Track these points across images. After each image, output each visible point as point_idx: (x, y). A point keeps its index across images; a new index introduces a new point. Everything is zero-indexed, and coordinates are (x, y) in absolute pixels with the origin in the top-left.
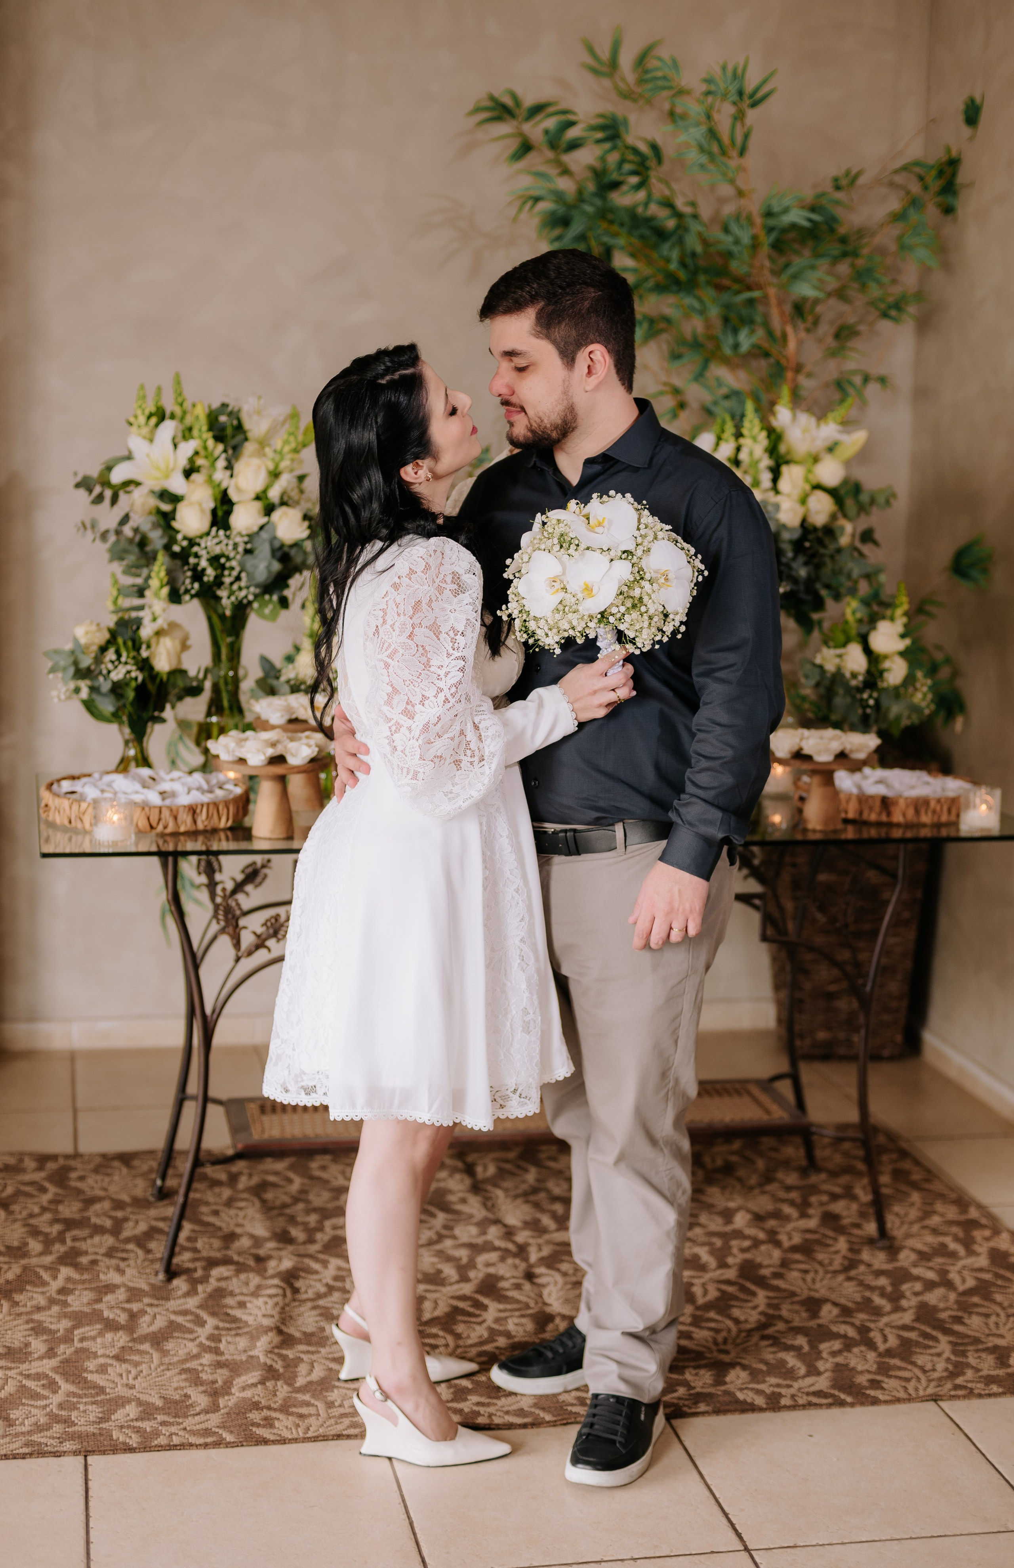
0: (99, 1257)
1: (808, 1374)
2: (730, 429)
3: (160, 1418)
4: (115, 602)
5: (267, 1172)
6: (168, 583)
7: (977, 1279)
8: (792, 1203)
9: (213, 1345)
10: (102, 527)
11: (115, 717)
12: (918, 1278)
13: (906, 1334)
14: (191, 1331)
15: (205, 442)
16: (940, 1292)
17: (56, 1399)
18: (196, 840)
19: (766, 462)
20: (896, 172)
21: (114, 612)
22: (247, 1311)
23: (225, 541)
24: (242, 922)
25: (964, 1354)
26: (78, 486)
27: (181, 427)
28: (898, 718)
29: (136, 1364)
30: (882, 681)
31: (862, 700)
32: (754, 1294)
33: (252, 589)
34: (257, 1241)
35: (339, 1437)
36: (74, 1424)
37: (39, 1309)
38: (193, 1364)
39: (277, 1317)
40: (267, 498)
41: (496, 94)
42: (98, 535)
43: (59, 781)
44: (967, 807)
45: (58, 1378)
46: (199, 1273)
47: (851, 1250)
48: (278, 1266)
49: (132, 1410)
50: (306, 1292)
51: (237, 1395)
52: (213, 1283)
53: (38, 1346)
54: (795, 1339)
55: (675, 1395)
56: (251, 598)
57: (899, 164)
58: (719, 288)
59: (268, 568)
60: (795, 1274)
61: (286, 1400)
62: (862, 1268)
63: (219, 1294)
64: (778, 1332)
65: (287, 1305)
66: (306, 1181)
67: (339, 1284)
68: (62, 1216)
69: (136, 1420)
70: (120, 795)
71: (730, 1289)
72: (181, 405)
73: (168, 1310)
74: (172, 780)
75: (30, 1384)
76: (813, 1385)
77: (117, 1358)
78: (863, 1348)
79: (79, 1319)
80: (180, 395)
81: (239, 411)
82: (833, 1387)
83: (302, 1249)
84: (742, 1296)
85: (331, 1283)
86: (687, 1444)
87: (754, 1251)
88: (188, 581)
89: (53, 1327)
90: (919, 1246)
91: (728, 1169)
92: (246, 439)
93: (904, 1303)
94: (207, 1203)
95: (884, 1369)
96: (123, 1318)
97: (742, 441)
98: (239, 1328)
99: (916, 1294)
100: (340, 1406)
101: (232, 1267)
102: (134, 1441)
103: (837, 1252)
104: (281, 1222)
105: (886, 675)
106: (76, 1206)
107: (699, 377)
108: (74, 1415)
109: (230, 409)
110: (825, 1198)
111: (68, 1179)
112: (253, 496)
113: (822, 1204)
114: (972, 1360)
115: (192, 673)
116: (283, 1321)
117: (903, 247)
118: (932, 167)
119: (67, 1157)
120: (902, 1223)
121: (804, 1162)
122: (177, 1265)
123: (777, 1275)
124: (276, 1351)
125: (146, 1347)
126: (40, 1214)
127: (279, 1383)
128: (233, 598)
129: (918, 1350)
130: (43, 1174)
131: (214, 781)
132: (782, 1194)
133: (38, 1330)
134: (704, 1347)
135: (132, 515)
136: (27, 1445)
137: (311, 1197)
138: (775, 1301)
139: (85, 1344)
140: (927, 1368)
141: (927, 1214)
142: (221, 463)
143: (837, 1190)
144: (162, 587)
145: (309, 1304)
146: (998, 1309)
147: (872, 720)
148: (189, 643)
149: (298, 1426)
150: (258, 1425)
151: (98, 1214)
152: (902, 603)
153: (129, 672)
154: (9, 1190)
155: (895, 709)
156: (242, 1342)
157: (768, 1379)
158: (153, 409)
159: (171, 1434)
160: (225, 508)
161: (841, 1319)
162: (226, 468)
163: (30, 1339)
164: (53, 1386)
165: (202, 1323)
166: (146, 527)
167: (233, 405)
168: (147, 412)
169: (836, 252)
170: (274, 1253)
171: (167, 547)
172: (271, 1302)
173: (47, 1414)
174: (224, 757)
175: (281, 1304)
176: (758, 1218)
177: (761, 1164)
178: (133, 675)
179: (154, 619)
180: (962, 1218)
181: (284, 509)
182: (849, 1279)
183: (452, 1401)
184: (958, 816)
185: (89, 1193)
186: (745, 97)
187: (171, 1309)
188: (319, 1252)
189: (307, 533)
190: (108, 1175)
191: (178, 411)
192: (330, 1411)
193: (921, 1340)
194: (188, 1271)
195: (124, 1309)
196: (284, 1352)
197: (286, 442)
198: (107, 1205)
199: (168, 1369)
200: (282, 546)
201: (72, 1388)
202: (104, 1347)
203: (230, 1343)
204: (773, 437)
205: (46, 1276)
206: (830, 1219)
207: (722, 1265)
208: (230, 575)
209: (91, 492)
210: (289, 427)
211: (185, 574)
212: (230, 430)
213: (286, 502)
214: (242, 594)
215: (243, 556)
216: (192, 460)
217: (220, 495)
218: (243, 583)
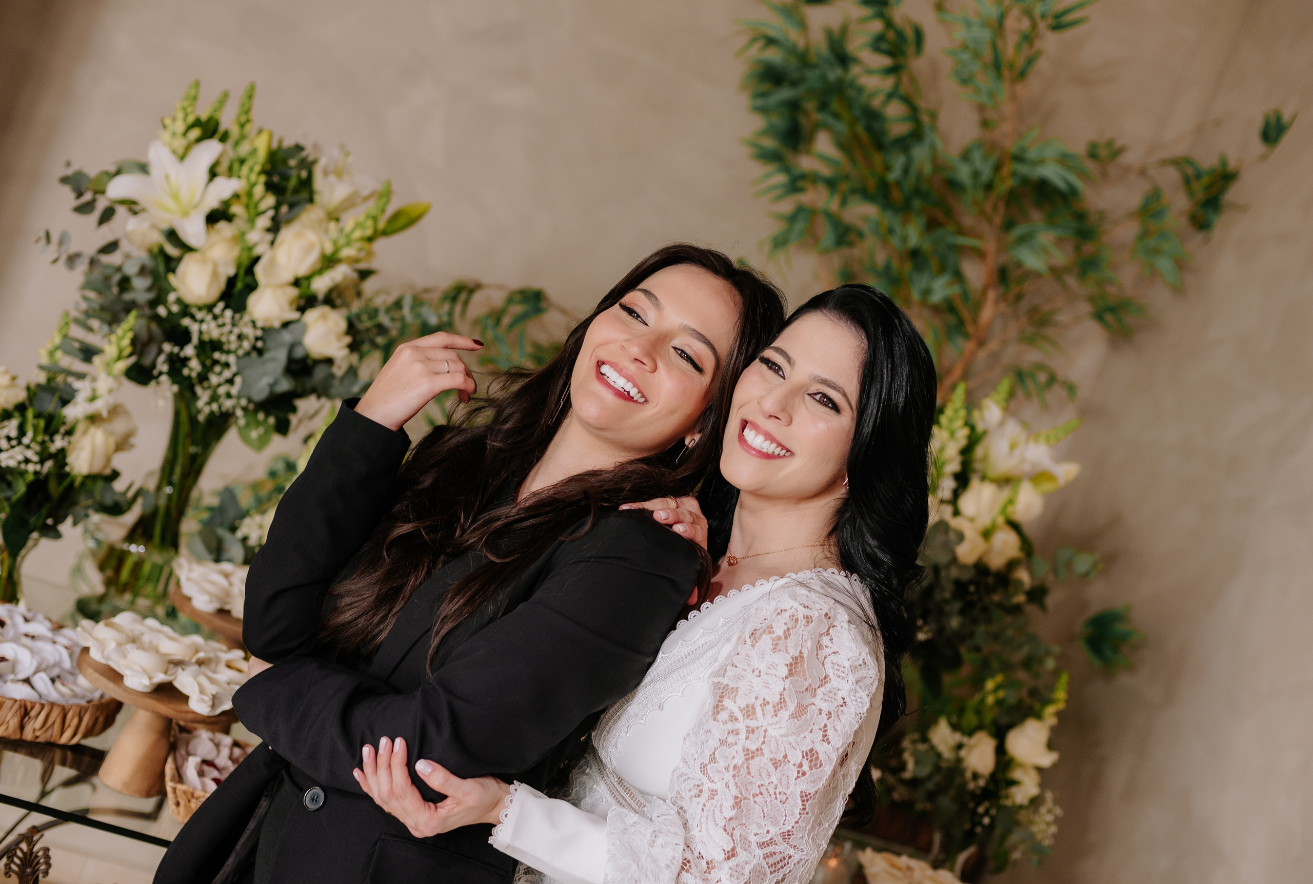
4: (51, 354)
6: (130, 355)
10: (73, 248)
15: (253, 185)
19: (954, 466)
21: (42, 368)
23: (228, 328)
26: (65, 180)
27: (231, 154)
30: (1007, 797)
31: (974, 812)
33: (244, 402)
40: (309, 286)
42: (64, 257)
56: (239, 413)
57: (1169, 155)
59: (272, 386)
72: (242, 127)
80: (247, 112)
81: (314, 162)
92: (311, 201)
105: (1014, 790)
109: (304, 155)
112: (290, 278)
115: (119, 486)
118: (1204, 173)
128: (213, 403)
135: (125, 246)
142: (264, 222)
144: (119, 358)
148: (133, 440)
152: (1058, 701)
153: (27, 461)
158: (204, 117)
160: (249, 280)
162: (268, 230)
166: (131, 269)
167: (309, 153)
168: (191, 119)
171: (154, 304)
174: (94, 654)
178: (31, 468)
179: (93, 398)
181: (326, 309)
191: (235, 131)
197: (358, 225)
200: (306, 357)
204: (973, 437)
208: (220, 374)
209: (80, 195)
210: (371, 207)
211: (160, 351)
212: (293, 183)
213: (331, 300)
214: (228, 404)
215: (248, 354)
216: (226, 204)
217: (245, 262)
218: (234, 390)
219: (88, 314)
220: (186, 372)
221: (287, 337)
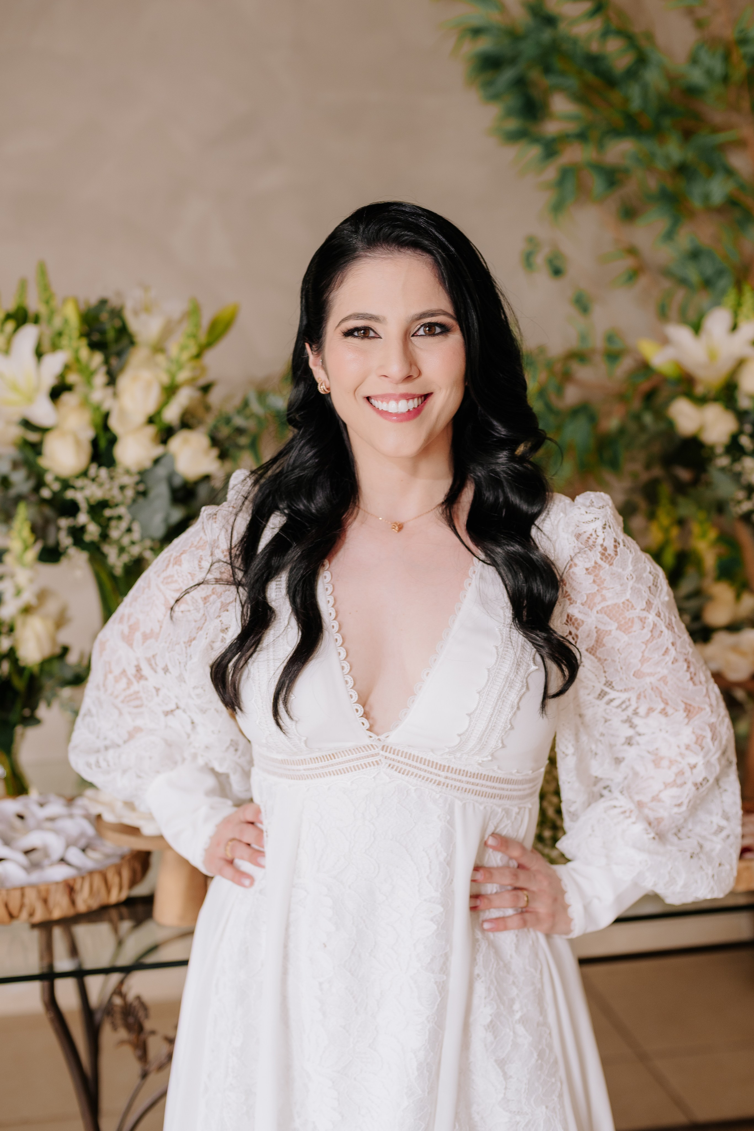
6: (35, 542)
15: (77, 351)
23: (108, 484)
24: (148, 1025)
27: (48, 331)
33: (148, 543)
40: (160, 420)
59: (166, 520)
72: (47, 303)
74: (45, 822)
80: (47, 289)
81: (122, 309)
88: (62, 538)
92: (133, 344)
109: (110, 306)
112: (144, 419)
115: (73, 659)
128: (122, 555)
142: (100, 379)
144: (26, 549)
158: (12, 309)
160: (108, 435)
162: (108, 384)
167: (114, 302)
171: (36, 490)
179: (18, 592)
181: (183, 434)
191: (43, 310)
197: (183, 348)
200: (185, 483)
208: (117, 527)
210: (187, 327)
211: (58, 529)
212: (111, 335)
213: (187, 423)
214: (135, 551)
215: (134, 501)
216: (62, 377)
217: (99, 420)
218: (136, 537)
220: (88, 538)
221: (161, 471)
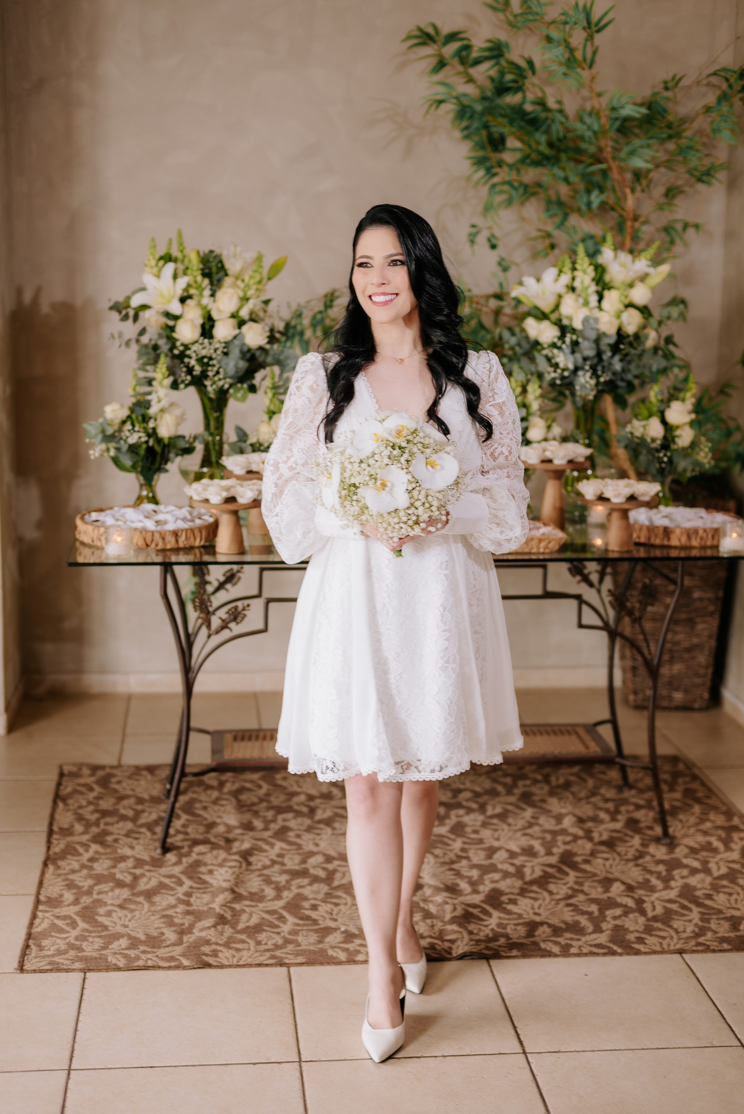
0: (120, 837)
1: (594, 932)
2: (568, 265)
3: (142, 948)
4: (134, 390)
5: (245, 781)
6: (169, 375)
7: (729, 868)
8: (607, 811)
9: (186, 898)
10: (126, 337)
11: (134, 468)
12: (686, 866)
13: (669, 906)
14: (173, 889)
15: (195, 277)
16: (700, 876)
17: (75, 933)
18: (178, 554)
19: (593, 288)
20: (709, 75)
21: (132, 396)
22: (213, 876)
23: (208, 347)
25: (708, 921)
26: (111, 308)
27: (181, 267)
28: (685, 470)
29: (132, 911)
30: (675, 444)
31: (659, 457)
32: (567, 874)
33: (228, 380)
34: (230, 829)
35: (259, 965)
36: (83, 950)
37: (73, 871)
38: (170, 912)
39: (233, 881)
40: (239, 316)
41: (422, 26)
42: (124, 343)
43: (89, 512)
44: (725, 535)
45: (78, 919)
46: (185, 850)
47: (643, 845)
48: (240, 846)
49: (124, 942)
50: (256, 865)
51: (197, 934)
52: (194, 856)
53: (69, 896)
54: (589, 907)
55: (498, 943)
56: (228, 386)
57: (711, 70)
58: (578, 162)
59: (236, 366)
60: (600, 861)
61: (230, 938)
62: (648, 858)
63: (197, 864)
64: (579, 901)
65: (241, 873)
66: (271, 787)
67: (280, 859)
68: (100, 808)
69: (126, 949)
70: (129, 523)
71: (550, 870)
72: (182, 251)
73: (160, 874)
74: (167, 512)
75: (59, 923)
76: (595, 939)
77: (121, 907)
78: (637, 914)
79: (99, 879)
80: (181, 244)
81: (221, 256)
82: (610, 941)
83: (258, 835)
84: (558, 875)
85: (275, 858)
86: (498, 978)
87: (573, 844)
88: (183, 375)
89: (81, 884)
90: (691, 843)
91: (567, 785)
92: (226, 275)
93: (673, 884)
94: (201, 801)
95: (649, 930)
96: (128, 879)
97: (576, 273)
98: (206, 888)
99: (683, 877)
100: (266, 944)
101: (208, 846)
102: (122, 962)
103: (631, 846)
104: (247, 816)
105: (678, 440)
106: (112, 801)
107: (560, 226)
108: (84, 945)
109: (215, 254)
110: (631, 808)
111: (110, 782)
112: (228, 314)
113: (628, 812)
114: (713, 925)
116: (237, 885)
117: (714, 131)
118: (735, 72)
119: (112, 767)
120: (683, 827)
121: (620, 782)
122: (172, 843)
123: (587, 862)
124: (228, 905)
125: (141, 899)
126: (86, 806)
127: (226, 927)
128: (214, 386)
129: (676, 917)
130: (93, 779)
131: (195, 513)
132: (601, 804)
133: (71, 885)
134: (525, 911)
135: (149, 329)
136: (50, 964)
137: (273, 799)
138: (580, 880)
139: (100, 896)
140: (679, 930)
141: (702, 821)
142: (207, 292)
143: (642, 802)
144: (164, 378)
145: (257, 873)
146: (739, 890)
147: (667, 472)
148: (186, 418)
149: (234, 956)
150: (207, 955)
151: (125, 808)
152: (691, 389)
153: (140, 438)
154: (69, 789)
155: (682, 464)
156: (206, 898)
157: (564, 934)
158: (163, 253)
159: (147, 960)
160: (211, 323)
161: (625, 894)
162: (211, 295)
163: (64, 892)
164: (74, 924)
165: (180, 883)
166: (157, 337)
167: (217, 251)
168: (157, 257)
169: (664, 136)
170: (239, 837)
171: (171, 350)
172: (230, 871)
173: (67, 944)
174: (196, 497)
175: (237, 873)
176: (581, 821)
177: (591, 783)
178: (143, 440)
179: (159, 401)
180: (727, 824)
181: (251, 324)
182: (637, 865)
183: (343, 942)
184: (719, 541)
185: (123, 792)
186: (593, 25)
187: (163, 874)
188: (271, 837)
189: (266, 340)
190: (137, 780)
191: (179, 255)
192: (258, 947)
193: (679, 910)
194: (178, 848)
195: (130, 873)
196: (234, 905)
197: (251, 278)
198: (132, 801)
199: (153, 915)
200: (249, 350)
201: (86, 926)
202: (113, 898)
203: (197, 898)
204: (600, 270)
205: (81, 850)
206: (633, 824)
207: (549, 853)
208: (212, 370)
209: (120, 312)
210: (255, 267)
211: (181, 371)
212: (215, 270)
213: (254, 319)
214: (221, 383)
215: (222, 357)
216: (186, 291)
217: (206, 313)
218: (221, 376)
219: (145, 364)
220: (194, 373)
